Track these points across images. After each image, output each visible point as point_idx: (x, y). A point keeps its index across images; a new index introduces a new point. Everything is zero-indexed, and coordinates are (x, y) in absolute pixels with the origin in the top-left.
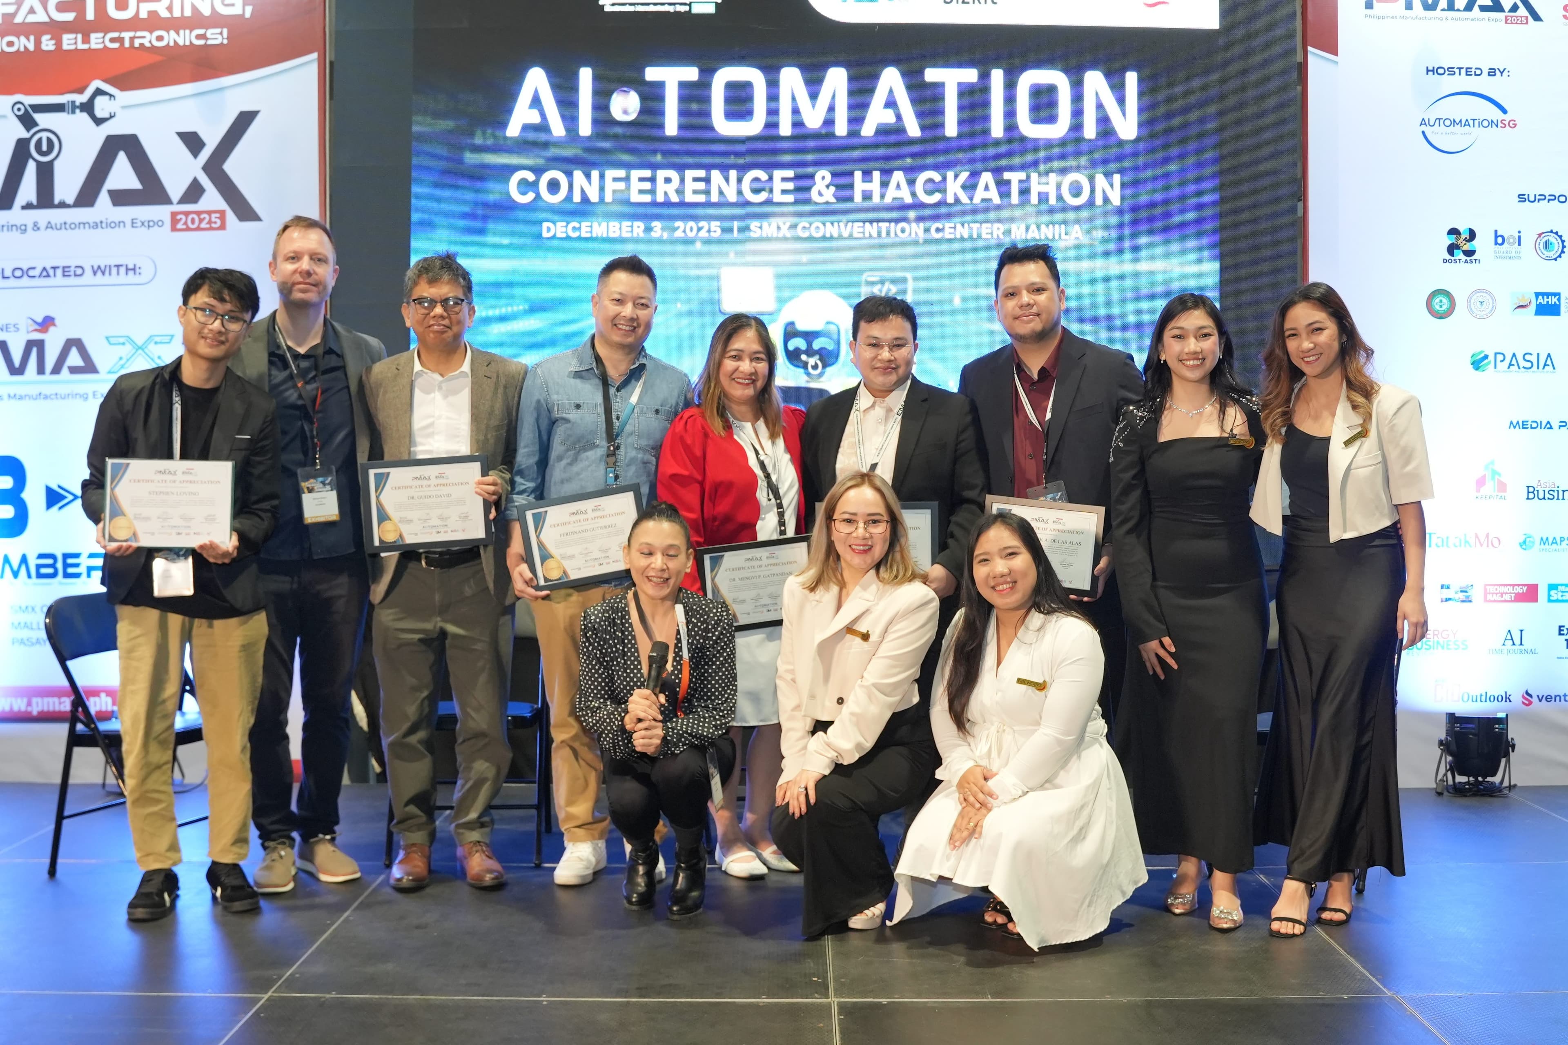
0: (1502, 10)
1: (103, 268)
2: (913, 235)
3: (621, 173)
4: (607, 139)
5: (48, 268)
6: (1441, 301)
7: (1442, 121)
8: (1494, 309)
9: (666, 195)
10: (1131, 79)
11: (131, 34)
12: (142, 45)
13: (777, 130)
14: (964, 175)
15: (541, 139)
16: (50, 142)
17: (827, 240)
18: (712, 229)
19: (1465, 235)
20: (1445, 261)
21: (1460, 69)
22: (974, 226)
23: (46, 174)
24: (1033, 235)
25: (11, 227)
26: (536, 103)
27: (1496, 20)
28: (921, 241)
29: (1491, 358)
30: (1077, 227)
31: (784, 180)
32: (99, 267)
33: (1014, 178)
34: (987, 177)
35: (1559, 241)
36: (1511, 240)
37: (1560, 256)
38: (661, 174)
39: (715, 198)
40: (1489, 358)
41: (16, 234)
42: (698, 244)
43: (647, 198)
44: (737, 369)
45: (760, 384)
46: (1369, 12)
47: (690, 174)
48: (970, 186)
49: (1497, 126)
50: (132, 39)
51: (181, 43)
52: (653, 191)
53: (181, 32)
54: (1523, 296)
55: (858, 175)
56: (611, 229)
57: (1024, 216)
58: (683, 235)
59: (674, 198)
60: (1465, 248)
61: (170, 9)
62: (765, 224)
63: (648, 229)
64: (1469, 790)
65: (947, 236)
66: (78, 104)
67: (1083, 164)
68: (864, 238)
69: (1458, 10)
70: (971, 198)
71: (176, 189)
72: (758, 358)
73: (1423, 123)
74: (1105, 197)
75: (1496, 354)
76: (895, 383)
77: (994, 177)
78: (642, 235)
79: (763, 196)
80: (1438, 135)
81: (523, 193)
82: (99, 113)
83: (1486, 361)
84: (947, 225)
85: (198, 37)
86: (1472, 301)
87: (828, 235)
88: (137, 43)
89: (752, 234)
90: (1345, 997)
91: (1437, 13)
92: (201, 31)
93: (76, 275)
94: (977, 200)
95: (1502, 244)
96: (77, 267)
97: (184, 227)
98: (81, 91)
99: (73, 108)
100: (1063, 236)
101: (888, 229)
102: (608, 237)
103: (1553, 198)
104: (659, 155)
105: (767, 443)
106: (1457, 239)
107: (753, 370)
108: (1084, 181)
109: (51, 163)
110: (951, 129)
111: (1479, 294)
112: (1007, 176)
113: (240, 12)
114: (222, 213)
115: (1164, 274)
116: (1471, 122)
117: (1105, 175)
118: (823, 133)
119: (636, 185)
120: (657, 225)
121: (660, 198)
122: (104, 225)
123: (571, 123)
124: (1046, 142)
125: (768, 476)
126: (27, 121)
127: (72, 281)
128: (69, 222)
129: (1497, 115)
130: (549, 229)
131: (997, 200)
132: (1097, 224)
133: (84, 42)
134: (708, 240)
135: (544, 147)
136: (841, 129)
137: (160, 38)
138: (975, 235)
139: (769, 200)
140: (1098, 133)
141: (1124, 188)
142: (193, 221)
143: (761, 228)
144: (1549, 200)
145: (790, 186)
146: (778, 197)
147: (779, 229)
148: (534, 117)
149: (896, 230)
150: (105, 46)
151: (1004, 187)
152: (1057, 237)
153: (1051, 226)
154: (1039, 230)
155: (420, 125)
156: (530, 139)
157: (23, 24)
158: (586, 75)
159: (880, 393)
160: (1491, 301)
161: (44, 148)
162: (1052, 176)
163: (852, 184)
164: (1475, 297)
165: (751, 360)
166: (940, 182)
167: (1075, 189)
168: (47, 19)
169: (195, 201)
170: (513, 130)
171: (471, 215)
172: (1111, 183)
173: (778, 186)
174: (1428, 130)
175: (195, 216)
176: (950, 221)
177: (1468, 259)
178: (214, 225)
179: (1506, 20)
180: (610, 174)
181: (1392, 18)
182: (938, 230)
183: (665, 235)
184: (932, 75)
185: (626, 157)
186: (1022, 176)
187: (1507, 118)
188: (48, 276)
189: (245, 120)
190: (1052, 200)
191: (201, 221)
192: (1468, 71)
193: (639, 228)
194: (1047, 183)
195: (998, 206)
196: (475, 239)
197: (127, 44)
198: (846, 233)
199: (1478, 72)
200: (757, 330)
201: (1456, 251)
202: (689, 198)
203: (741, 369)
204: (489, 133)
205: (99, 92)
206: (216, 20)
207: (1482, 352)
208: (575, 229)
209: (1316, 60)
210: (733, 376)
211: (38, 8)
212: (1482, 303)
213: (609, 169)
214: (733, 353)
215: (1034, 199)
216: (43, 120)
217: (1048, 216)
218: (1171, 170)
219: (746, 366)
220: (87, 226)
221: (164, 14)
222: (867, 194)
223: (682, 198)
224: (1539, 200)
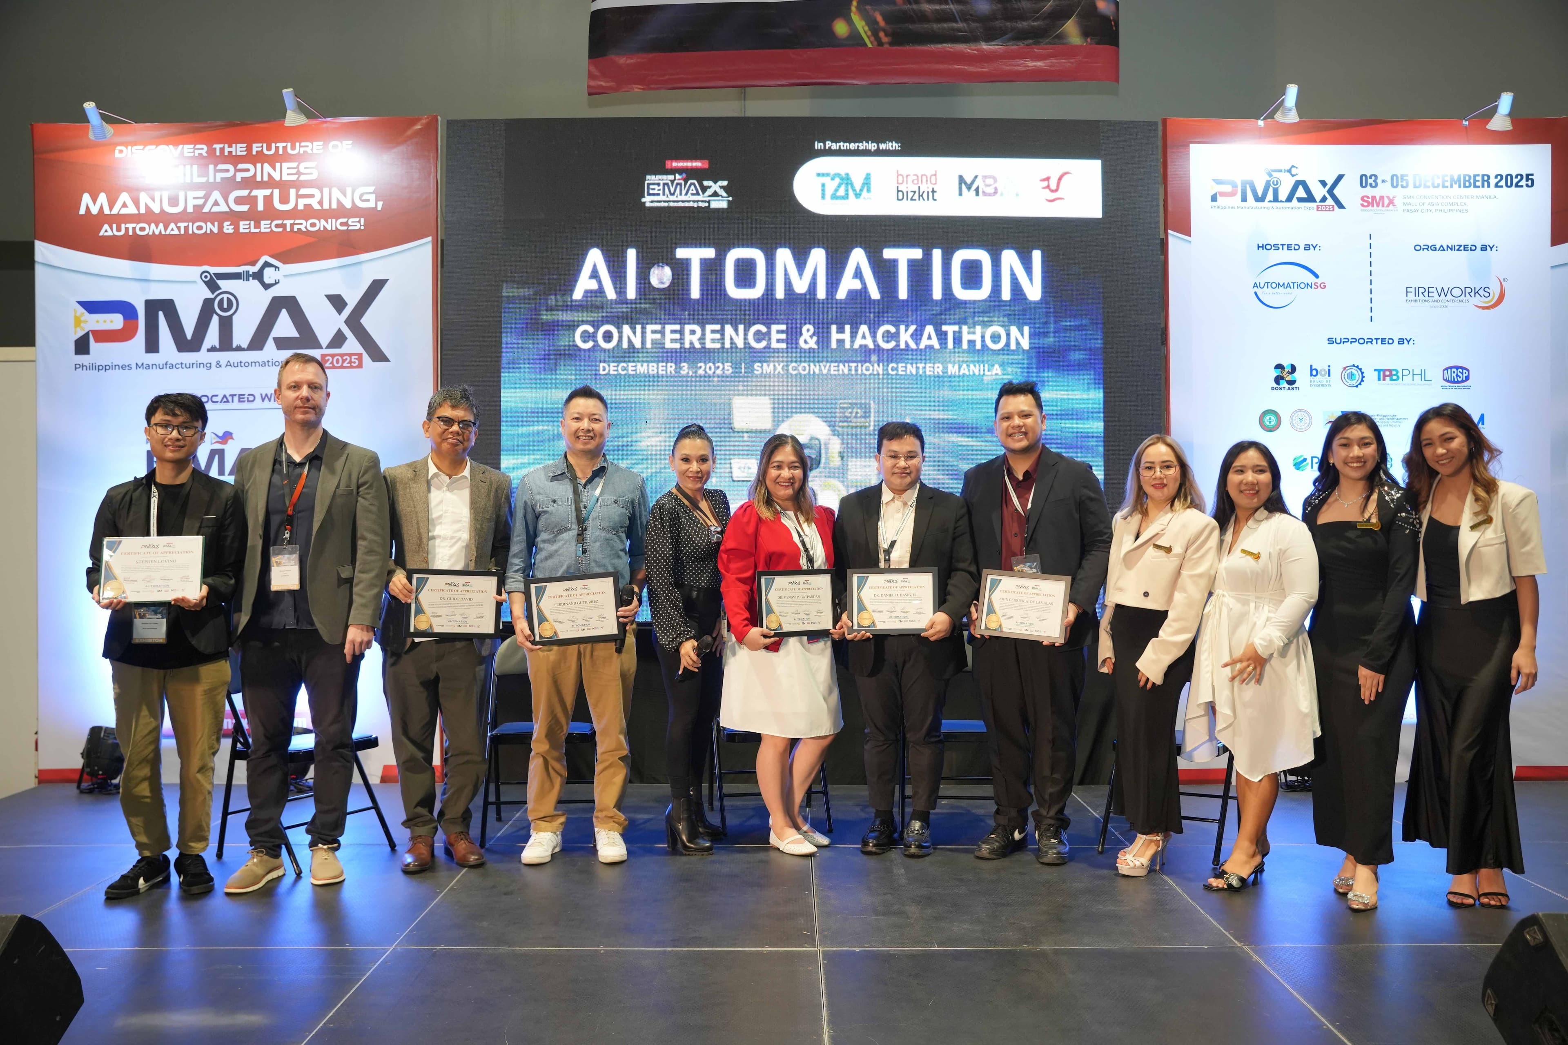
0: (1315, 201)
1: (269, 396)
2: (875, 373)
3: (658, 327)
4: (647, 302)
5: (228, 396)
6: (1270, 418)
7: (1269, 284)
8: (1310, 424)
9: (691, 343)
10: (1037, 256)
11: (292, 221)
12: (299, 229)
13: (774, 294)
14: (913, 328)
15: (599, 301)
16: (230, 302)
17: (811, 376)
18: (726, 368)
19: (1288, 369)
20: (1273, 389)
21: (1283, 245)
22: (921, 365)
23: (226, 326)
24: (964, 372)
25: (199, 365)
26: (595, 275)
27: (1310, 209)
28: (881, 377)
29: (1309, 461)
30: (997, 366)
31: (779, 332)
32: (266, 395)
33: (950, 329)
34: (929, 329)
35: (1360, 373)
36: (1323, 373)
37: (1360, 384)
38: (688, 328)
39: (728, 345)
40: (1307, 461)
41: (202, 370)
42: (715, 380)
43: (677, 346)
44: (779, 475)
45: (797, 486)
46: (1214, 204)
47: (709, 328)
48: (917, 336)
49: (1311, 287)
50: (292, 225)
51: (329, 228)
52: (681, 340)
53: (330, 220)
54: (1333, 414)
55: (834, 328)
56: (651, 369)
57: (958, 358)
58: (704, 373)
59: (697, 345)
60: (1288, 379)
61: (321, 203)
62: (765, 365)
63: (678, 368)
64: (1298, 786)
65: (900, 373)
66: (251, 273)
67: (1001, 319)
68: (839, 375)
69: (1281, 201)
70: (918, 344)
71: (325, 337)
72: (795, 467)
73: (1255, 285)
74: (1018, 343)
75: (1312, 457)
76: (909, 484)
77: (935, 328)
78: (673, 372)
79: (763, 344)
80: (1267, 295)
81: (585, 341)
82: (267, 280)
83: (1305, 463)
84: (900, 365)
85: (342, 224)
86: (1294, 418)
87: (812, 372)
88: (296, 228)
89: (756, 372)
90: (1206, 947)
91: (1266, 204)
92: (345, 220)
93: (248, 401)
94: (922, 346)
95: (1317, 375)
96: (249, 395)
97: (331, 365)
98: (253, 264)
99: (247, 276)
100: (987, 373)
101: (856, 368)
102: (648, 374)
103: (1355, 340)
104: (686, 314)
105: (805, 526)
106: (1282, 372)
107: (791, 476)
108: (1002, 331)
109: (231, 317)
110: (903, 293)
111: (1299, 413)
112: (944, 328)
113: (374, 206)
114: (360, 356)
115: (1063, 400)
116: (1292, 285)
117: (1018, 328)
118: (808, 297)
119: (669, 336)
120: (685, 365)
121: (687, 345)
122: (270, 364)
123: (621, 290)
124: (974, 302)
125: (807, 551)
126: (212, 285)
127: (246, 405)
128: (244, 361)
129: (1311, 279)
130: (604, 368)
131: (937, 346)
132: (1012, 364)
133: (255, 228)
134: (723, 377)
135: (600, 307)
136: (821, 294)
137: (313, 225)
138: (921, 372)
139: (768, 346)
140: (1012, 296)
141: (1031, 336)
142: (338, 361)
143: (762, 367)
144: (1351, 342)
145: (783, 336)
146: (775, 345)
147: (775, 368)
148: (593, 285)
149: (863, 369)
150: (272, 230)
151: (942, 336)
152: (982, 373)
153: (977, 366)
154: (969, 368)
155: (509, 291)
156: (591, 301)
157: (210, 212)
158: (632, 254)
159: (899, 491)
160: (1308, 418)
161: (225, 306)
162: (978, 328)
163: (830, 334)
164: (1296, 415)
165: (789, 469)
166: (895, 333)
167: (996, 338)
168: (228, 210)
169: (339, 346)
170: (578, 294)
171: (547, 357)
172: (1022, 334)
173: (775, 336)
174: (1259, 291)
175: (340, 358)
176: (903, 362)
177: (1291, 387)
178: (353, 364)
179: (1318, 208)
180: (649, 328)
181: (1232, 208)
182: (893, 369)
183: (691, 373)
184: (889, 253)
185: (661, 315)
186: (956, 328)
187: (1319, 281)
188: (228, 401)
189: (377, 286)
190: (978, 346)
191: (344, 361)
192: (1289, 247)
193: (671, 368)
194: (974, 333)
195: (938, 350)
196: (548, 376)
197: (288, 229)
198: (825, 372)
199: (1297, 247)
200: (793, 446)
201: (1281, 381)
202: (709, 345)
203: (782, 475)
204: (559, 296)
205: (267, 265)
206: (355, 212)
207: (1302, 456)
208: (623, 368)
209: (1175, 240)
210: (778, 481)
211: (221, 201)
212: (1301, 420)
213: (649, 324)
214: (775, 464)
215: (965, 345)
216: (224, 284)
217: (976, 357)
218: (1067, 323)
219: (786, 473)
220: (257, 364)
221: (317, 207)
222: (840, 342)
223: (703, 344)
224: (1344, 342)
